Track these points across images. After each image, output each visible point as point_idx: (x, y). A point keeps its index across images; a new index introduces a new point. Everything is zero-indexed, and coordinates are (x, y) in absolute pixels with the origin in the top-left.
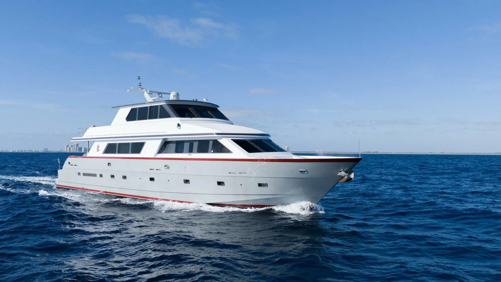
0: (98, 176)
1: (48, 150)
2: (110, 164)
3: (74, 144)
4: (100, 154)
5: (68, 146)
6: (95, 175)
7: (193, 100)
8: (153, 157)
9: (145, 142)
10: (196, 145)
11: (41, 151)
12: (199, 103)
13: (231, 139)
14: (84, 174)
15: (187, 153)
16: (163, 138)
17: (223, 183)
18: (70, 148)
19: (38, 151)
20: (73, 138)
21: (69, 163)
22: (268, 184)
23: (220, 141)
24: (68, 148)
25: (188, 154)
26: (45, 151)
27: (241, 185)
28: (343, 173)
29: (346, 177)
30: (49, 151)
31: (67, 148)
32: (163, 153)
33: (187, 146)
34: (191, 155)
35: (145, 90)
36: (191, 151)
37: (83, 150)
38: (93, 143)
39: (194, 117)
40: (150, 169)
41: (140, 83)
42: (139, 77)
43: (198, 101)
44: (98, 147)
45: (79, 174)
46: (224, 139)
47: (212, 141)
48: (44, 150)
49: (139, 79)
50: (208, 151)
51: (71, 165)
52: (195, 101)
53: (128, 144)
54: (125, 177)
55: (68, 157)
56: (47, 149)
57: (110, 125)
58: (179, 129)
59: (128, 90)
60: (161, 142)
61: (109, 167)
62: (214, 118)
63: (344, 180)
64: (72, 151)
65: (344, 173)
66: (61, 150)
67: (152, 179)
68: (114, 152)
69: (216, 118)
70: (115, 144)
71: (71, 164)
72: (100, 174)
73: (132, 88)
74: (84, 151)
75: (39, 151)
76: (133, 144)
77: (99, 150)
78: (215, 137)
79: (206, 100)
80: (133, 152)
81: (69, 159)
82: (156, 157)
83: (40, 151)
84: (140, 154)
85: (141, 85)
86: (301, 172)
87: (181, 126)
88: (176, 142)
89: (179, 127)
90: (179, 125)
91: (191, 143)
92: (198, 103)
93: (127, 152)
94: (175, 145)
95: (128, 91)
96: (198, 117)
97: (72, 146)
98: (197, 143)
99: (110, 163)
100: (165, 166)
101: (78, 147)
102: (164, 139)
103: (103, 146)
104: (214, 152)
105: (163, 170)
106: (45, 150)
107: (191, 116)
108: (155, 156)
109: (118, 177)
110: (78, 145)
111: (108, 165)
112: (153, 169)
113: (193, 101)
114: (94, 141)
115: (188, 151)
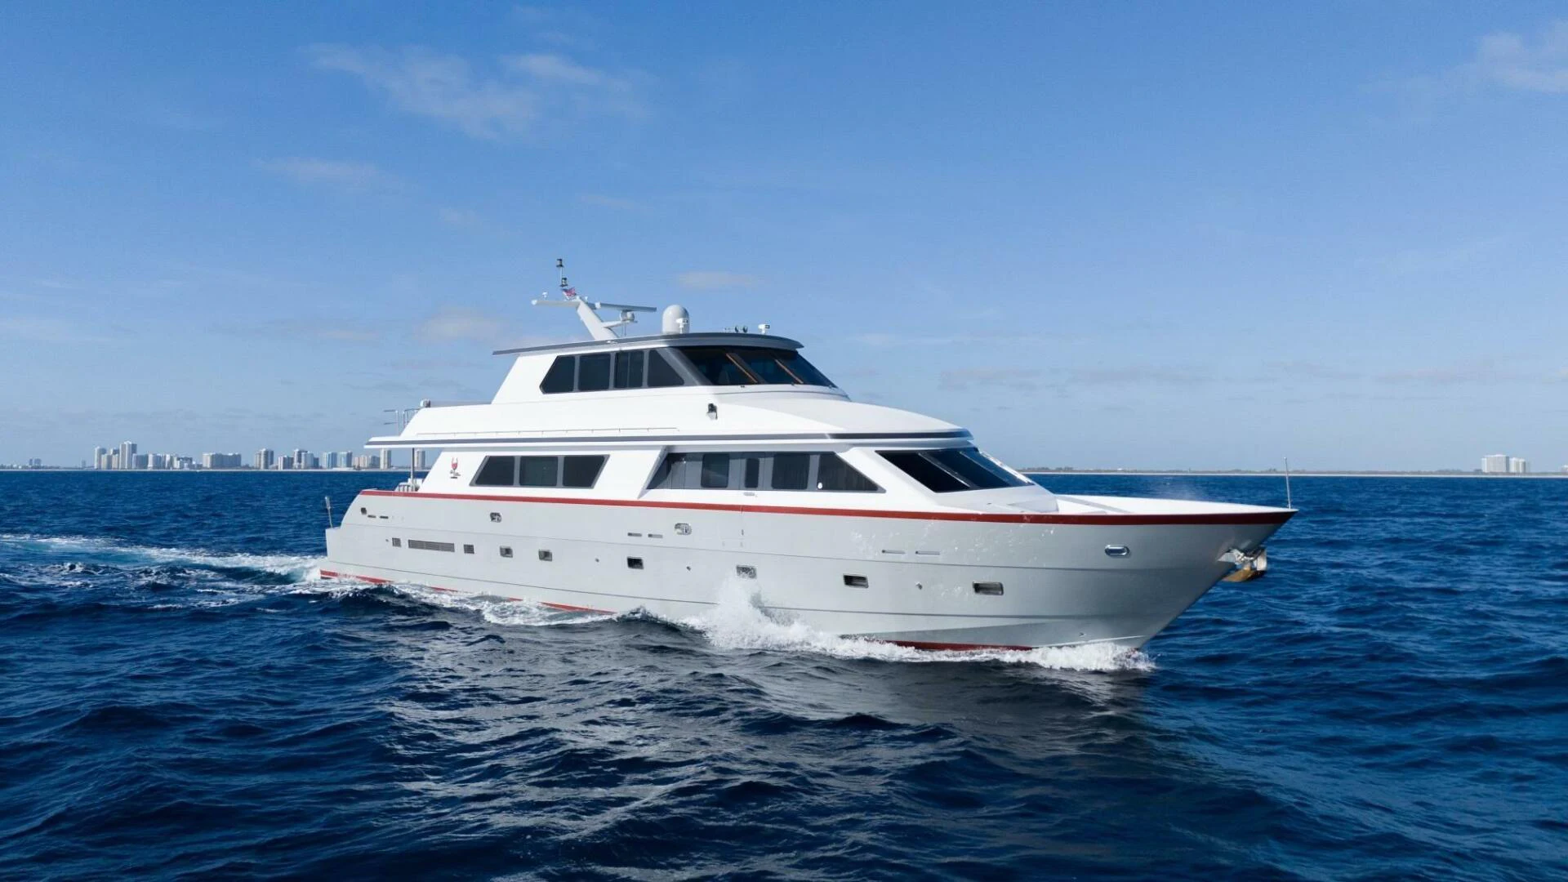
0: (459, 548)
1: (42, 465)
2: (497, 517)
3: (124, 446)
4: (463, 486)
5: (103, 451)
6: (449, 547)
7: (733, 331)
8: (634, 498)
9: (608, 456)
10: (766, 469)
11: (20, 467)
12: (753, 339)
13: (876, 451)
14: (414, 544)
15: (739, 489)
16: (663, 446)
17: (863, 579)
18: (110, 459)
19: (12, 467)
20: (373, 439)
21: (364, 511)
22: (1003, 583)
23: (845, 456)
24: (104, 458)
25: (743, 491)
26: (32, 468)
27: (920, 587)
28: (1237, 556)
29: (1247, 568)
30: (43, 467)
31: (100, 460)
32: (662, 488)
33: (738, 469)
34: (753, 495)
35: (581, 298)
36: (751, 482)
37: (150, 465)
38: (439, 454)
39: (751, 383)
40: (630, 534)
41: (565, 279)
42: (561, 260)
43: (748, 332)
44: (455, 466)
45: (397, 542)
46: (854, 450)
47: (818, 457)
48: (27, 465)
49: (561, 266)
50: (807, 483)
51: (370, 516)
52: (741, 335)
53: (554, 459)
54: (545, 555)
55: (358, 493)
56: (38, 461)
57: (490, 403)
58: (712, 418)
59: (534, 299)
60: (660, 456)
61: (495, 524)
62: (798, 383)
63: (1242, 575)
64: (116, 467)
65: (1242, 554)
66: (84, 463)
67: (634, 563)
68: (508, 482)
69: (805, 383)
70: (512, 458)
71: (369, 513)
72: (465, 546)
73: (544, 293)
74: (154, 467)
75: (15, 466)
76: (568, 459)
77: (457, 474)
78: (828, 444)
79: (768, 327)
80: (569, 482)
81: (360, 500)
82: (643, 499)
83: (17, 468)
84: (593, 488)
85: (566, 285)
86: (1109, 552)
87: (718, 410)
88: (701, 457)
89: (714, 414)
90: (712, 408)
91: (752, 461)
92: (748, 339)
93: (552, 484)
94: (699, 464)
95: (534, 302)
96: (759, 383)
97: (116, 452)
98: (770, 461)
99: (498, 515)
100: (678, 526)
101: (134, 455)
102: (669, 447)
103: (472, 463)
104: (825, 489)
105: (673, 538)
106: (33, 464)
107: (739, 379)
108: (641, 495)
109: (526, 555)
110: (134, 448)
111: (493, 519)
112: (639, 535)
113: (737, 335)
114: (442, 450)
115: (743, 484)
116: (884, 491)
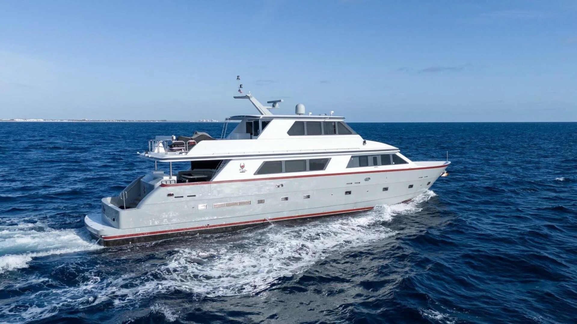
0: (254, 202)
6: (246, 203)
9: (331, 158)
10: (379, 160)
14: (216, 206)
15: (372, 166)
17: (412, 186)
21: (170, 195)
25: (374, 167)
27: (421, 185)
34: (377, 167)
36: (375, 164)
40: (347, 184)
44: (242, 167)
47: (392, 155)
51: (177, 197)
54: (308, 197)
61: (279, 188)
67: (348, 193)
70: (280, 162)
72: (258, 200)
76: (311, 160)
80: (312, 169)
84: (325, 170)
89: (365, 144)
91: (374, 158)
93: (303, 170)
94: (358, 158)
100: (366, 179)
102: (353, 155)
103: (255, 165)
104: (395, 164)
105: (364, 183)
112: (351, 184)
114: (230, 160)
115: (373, 164)
116: (408, 163)
